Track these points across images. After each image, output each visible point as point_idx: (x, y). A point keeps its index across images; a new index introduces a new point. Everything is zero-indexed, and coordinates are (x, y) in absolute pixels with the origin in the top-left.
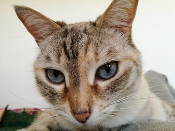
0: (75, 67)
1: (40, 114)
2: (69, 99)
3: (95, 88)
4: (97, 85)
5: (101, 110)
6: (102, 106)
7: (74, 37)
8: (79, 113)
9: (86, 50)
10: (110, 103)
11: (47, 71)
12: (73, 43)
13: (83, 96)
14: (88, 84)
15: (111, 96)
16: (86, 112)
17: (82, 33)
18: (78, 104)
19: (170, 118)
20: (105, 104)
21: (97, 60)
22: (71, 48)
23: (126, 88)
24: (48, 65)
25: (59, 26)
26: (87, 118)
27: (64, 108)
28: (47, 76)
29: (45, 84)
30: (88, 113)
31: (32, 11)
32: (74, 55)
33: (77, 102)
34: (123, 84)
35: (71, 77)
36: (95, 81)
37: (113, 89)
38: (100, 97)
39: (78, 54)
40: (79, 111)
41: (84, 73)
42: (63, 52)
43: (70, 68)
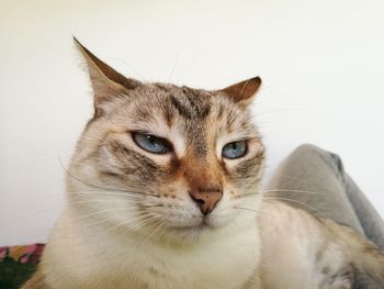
2: (185, 174)
5: (231, 199)
8: (209, 191)
11: (134, 134)
14: (216, 157)
16: (219, 191)
24: (141, 126)
26: (215, 204)
27: (173, 190)
28: (135, 140)
29: (133, 152)
30: (221, 193)
40: (209, 186)
43: (190, 131)
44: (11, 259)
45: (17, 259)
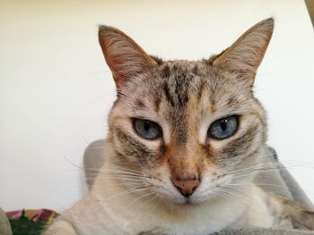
0: (181, 117)
1: (51, 224)
2: (169, 161)
3: (206, 149)
4: (209, 146)
5: (213, 180)
6: (214, 174)
7: (179, 77)
8: (185, 180)
9: (200, 95)
10: (225, 172)
11: (134, 121)
12: (178, 86)
13: (190, 156)
14: (198, 141)
15: (228, 162)
16: (195, 179)
17: (192, 74)
18: (183, 166)
19: (279, 223)
20: (219, 172)
21: (213, 111)
22: (176, 92)
23: (248, 154)
24: (138, 113)
25: (156, 63)
26: (194, 189)
27: (159, 174)
28: (134, 127)
29: (130, 138)
30: (197, 181)
31: (123, 34)
32: (180, 100)
33: (182, 164)
34: (245, 146)
35: (173, 130)
36: (207, 140)
37: (231, 151)
38: (214, 162)
39: (187, 99)
40: (185, 176)
41: (194, 125)
42: (164, 96)
43: (174, 118)
44: (26, 218)
45: (30, 219)
